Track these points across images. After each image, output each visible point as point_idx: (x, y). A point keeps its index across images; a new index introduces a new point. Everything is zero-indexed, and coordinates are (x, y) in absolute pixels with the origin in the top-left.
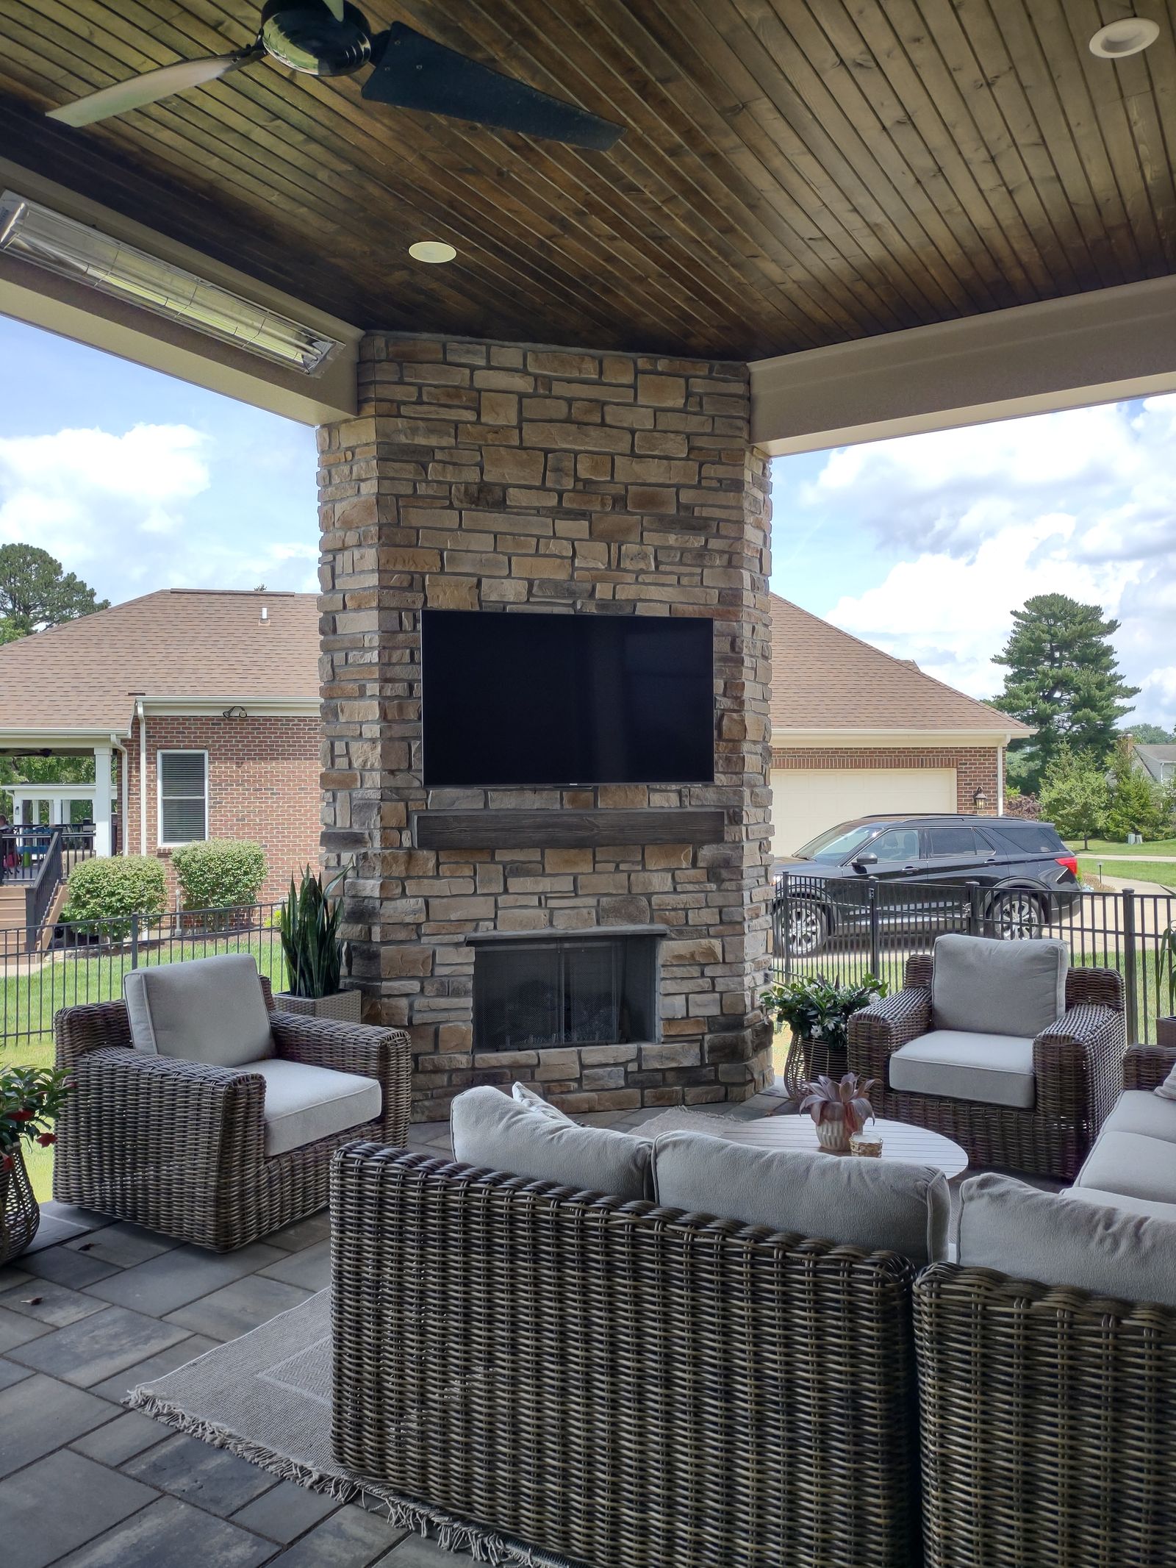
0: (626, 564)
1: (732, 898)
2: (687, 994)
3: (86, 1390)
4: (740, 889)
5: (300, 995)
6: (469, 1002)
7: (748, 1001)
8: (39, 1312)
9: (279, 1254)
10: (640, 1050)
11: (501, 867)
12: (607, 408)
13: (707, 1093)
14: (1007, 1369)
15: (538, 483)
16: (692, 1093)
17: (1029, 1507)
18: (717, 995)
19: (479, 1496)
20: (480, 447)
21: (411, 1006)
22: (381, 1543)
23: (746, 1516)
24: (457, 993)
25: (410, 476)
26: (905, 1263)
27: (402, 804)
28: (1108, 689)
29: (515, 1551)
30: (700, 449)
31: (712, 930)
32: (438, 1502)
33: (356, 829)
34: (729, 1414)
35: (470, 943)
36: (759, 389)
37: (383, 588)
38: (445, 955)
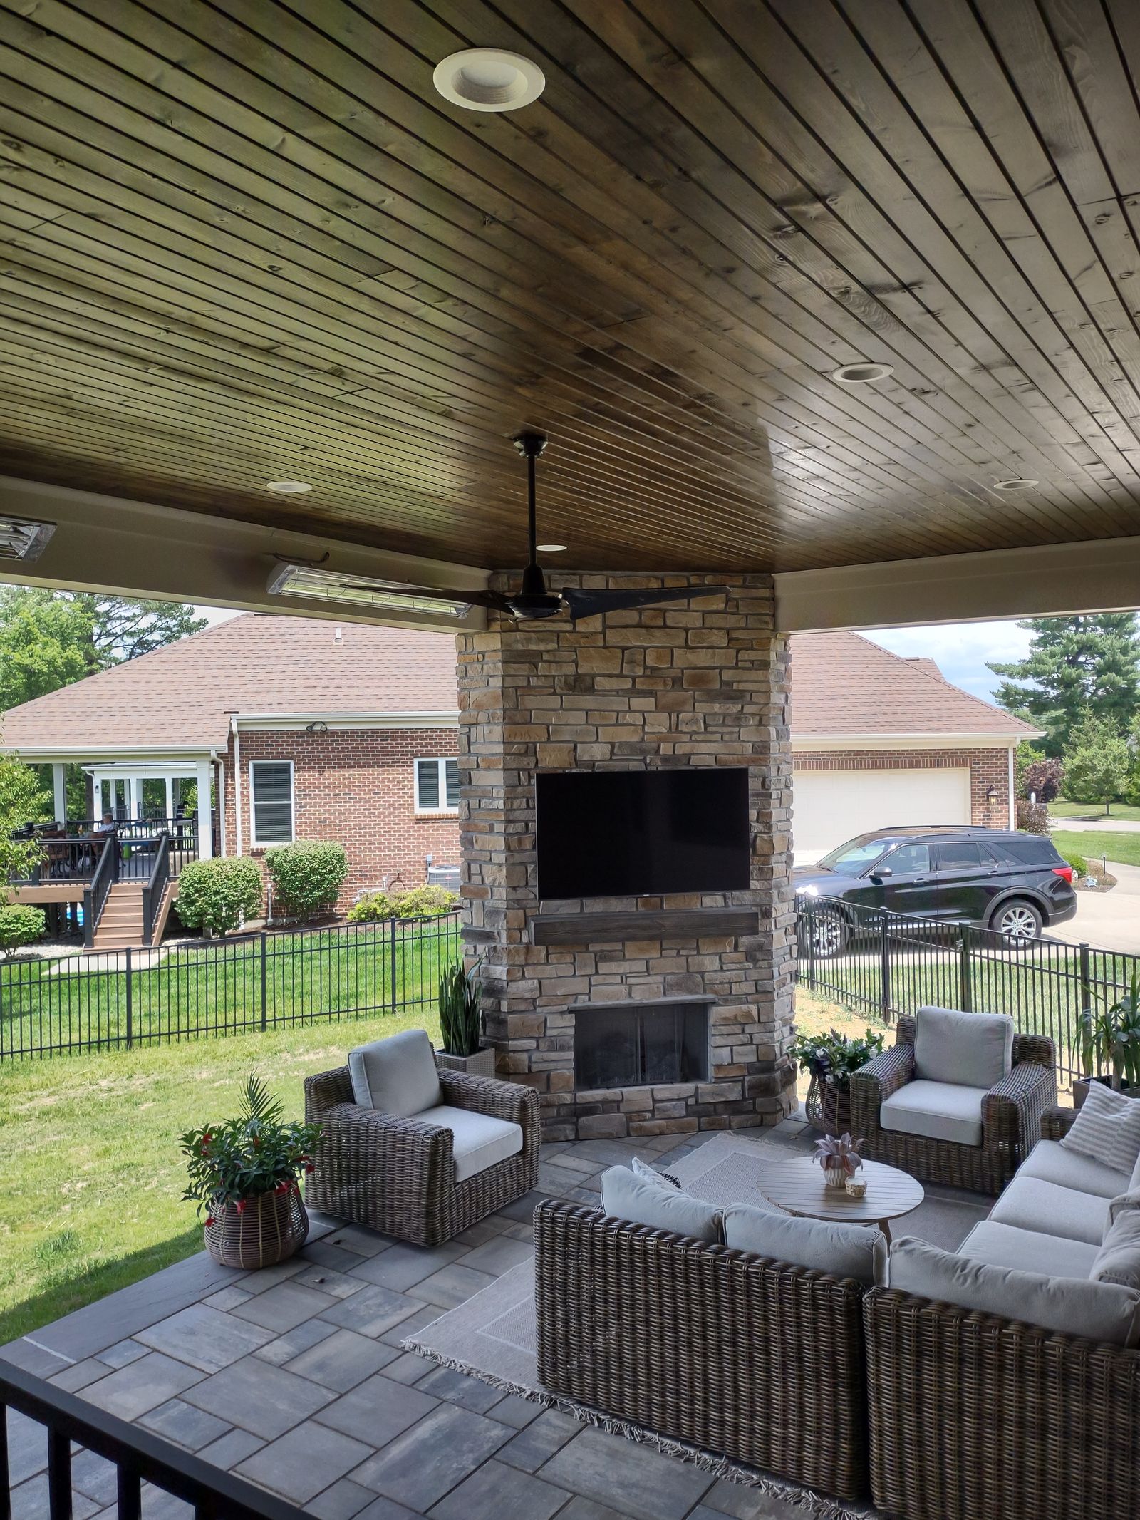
0: (683, 728)
1: (765, 973)
2: (732, 1046)
3: (375, 1339)
4: (770, 967)
5: (453, 1054)
6: (570, 1055)
7: (778, 1051)
8: (326, 1288)
9: (466, 1249)
10: (697, 1088)
11: (593, 955)
12: (667, 614)
13: (747, 1120)
14: (908, 1342)
15: (617, 672)
16: (736, 1120)
17: (919, 1411)
18: (754, 1047)
19: (628, 1405)
20: (575, 648)
21: (530, 1058)
22: (573, 1430)
23: (777, 1416)
24: (563, 1048)
25: (525, 673)
26: (859, 1285)
27: (522, 911)
28: (1133, 654)
29: (649, 1434)
30: (737, 639)
31: (750, 998)
32: (604, 1407)
33: (488, 928)
34: (768, 1362)
35: (570, 1012)
36: (780, 592)
37: (506, 754)
38: (554, 1021)
